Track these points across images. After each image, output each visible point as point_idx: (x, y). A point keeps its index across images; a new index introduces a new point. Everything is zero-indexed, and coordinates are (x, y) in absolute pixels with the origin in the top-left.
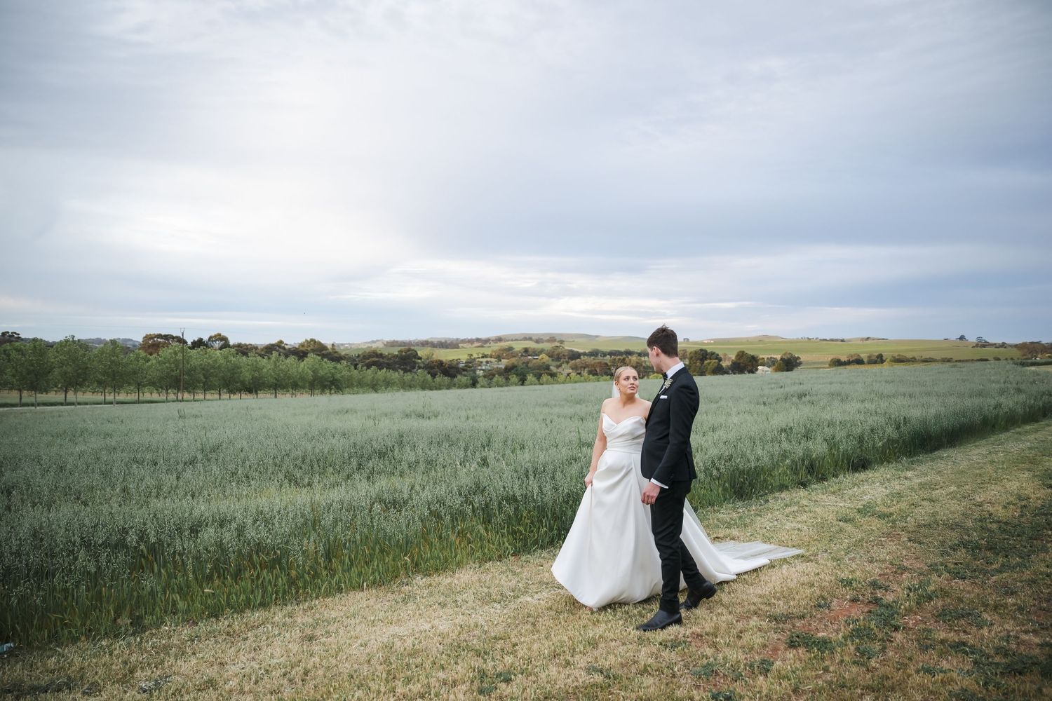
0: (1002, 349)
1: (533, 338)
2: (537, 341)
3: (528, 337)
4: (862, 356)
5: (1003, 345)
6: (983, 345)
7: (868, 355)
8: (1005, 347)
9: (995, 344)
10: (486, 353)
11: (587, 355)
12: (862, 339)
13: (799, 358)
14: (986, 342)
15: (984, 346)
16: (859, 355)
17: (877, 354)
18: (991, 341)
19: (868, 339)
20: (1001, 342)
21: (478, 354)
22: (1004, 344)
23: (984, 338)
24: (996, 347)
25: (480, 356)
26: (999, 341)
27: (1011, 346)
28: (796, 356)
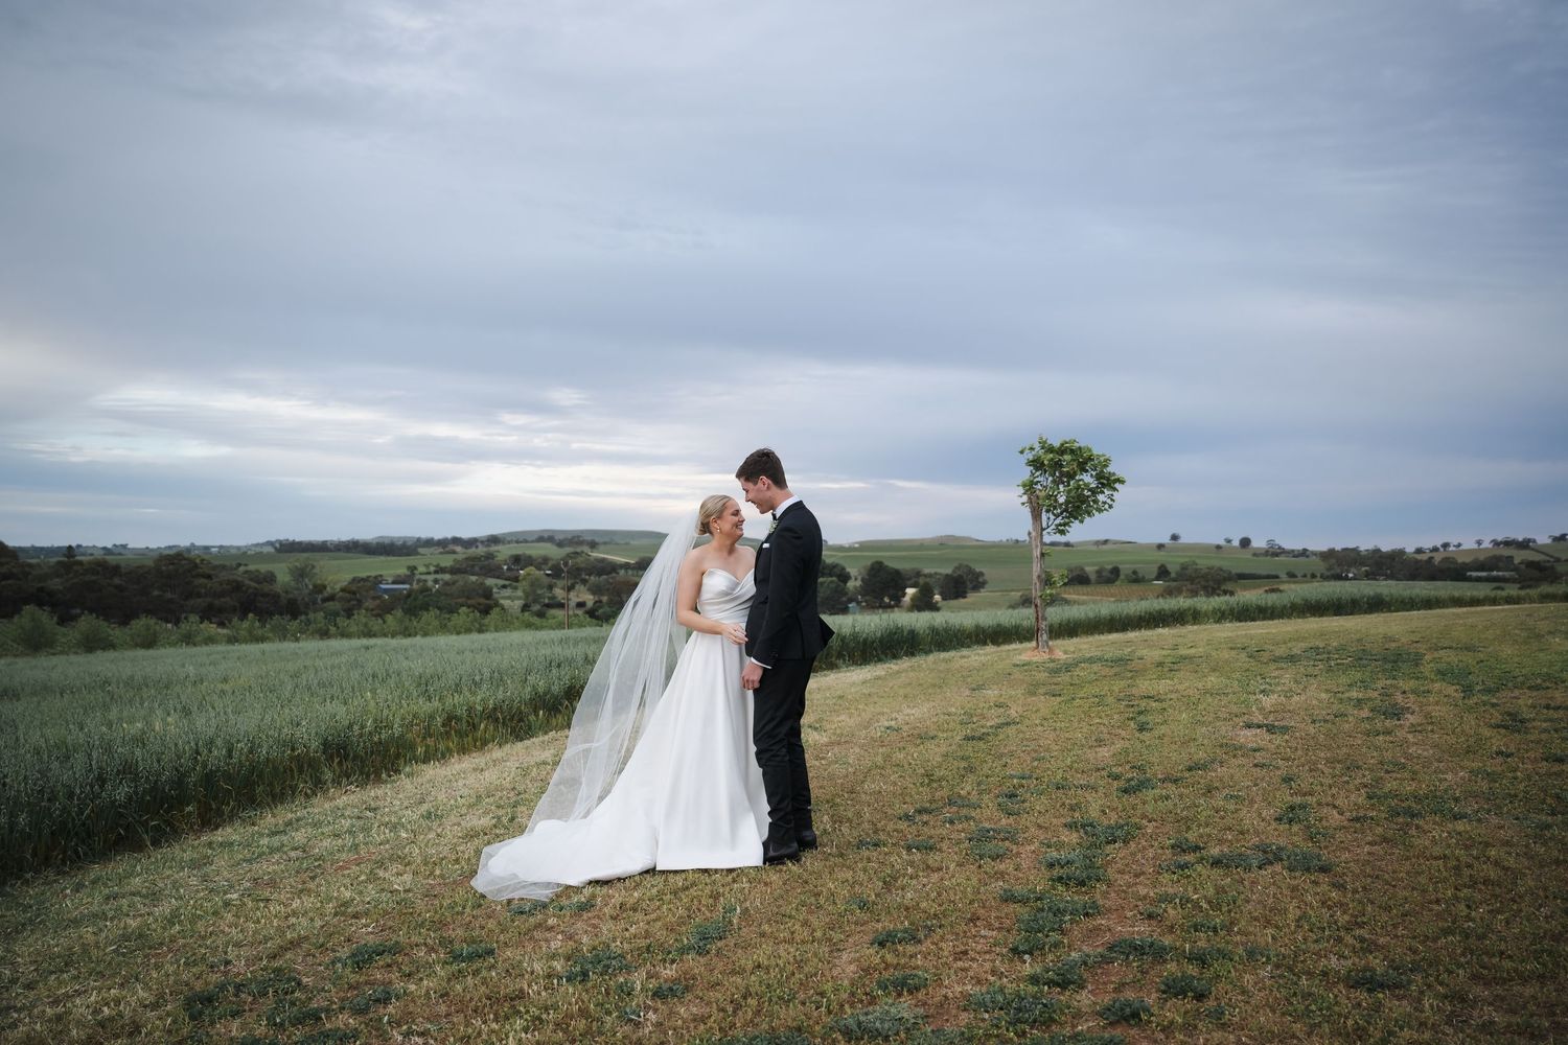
0: (1302, 559)
1: (556, 538)
2: (560, 544)
3: (546, 536)
4: (1088, 569)
5: (1304, 553)
6: (1275, 552)
7: (1096, 568)
8: (1307, 557)
9: (1293, 551)
10: (443, 565)
11: (633, 569)
12: (1097, 543)
13: (982, 574)
14: (1280, 548)
15: (1277, 555)
16: (1082, 569)
17: (1110, 567)
18: (1287, 546)
19: (1106, 542)
20: (1301, 548)
21: (427, 566)
22: (1305, 550)
23: (1277, 542)
24: (1294, 557)
25: (432, 569)
26: (1298, 546)
27: (1314, 553)
28: (978, 570)
